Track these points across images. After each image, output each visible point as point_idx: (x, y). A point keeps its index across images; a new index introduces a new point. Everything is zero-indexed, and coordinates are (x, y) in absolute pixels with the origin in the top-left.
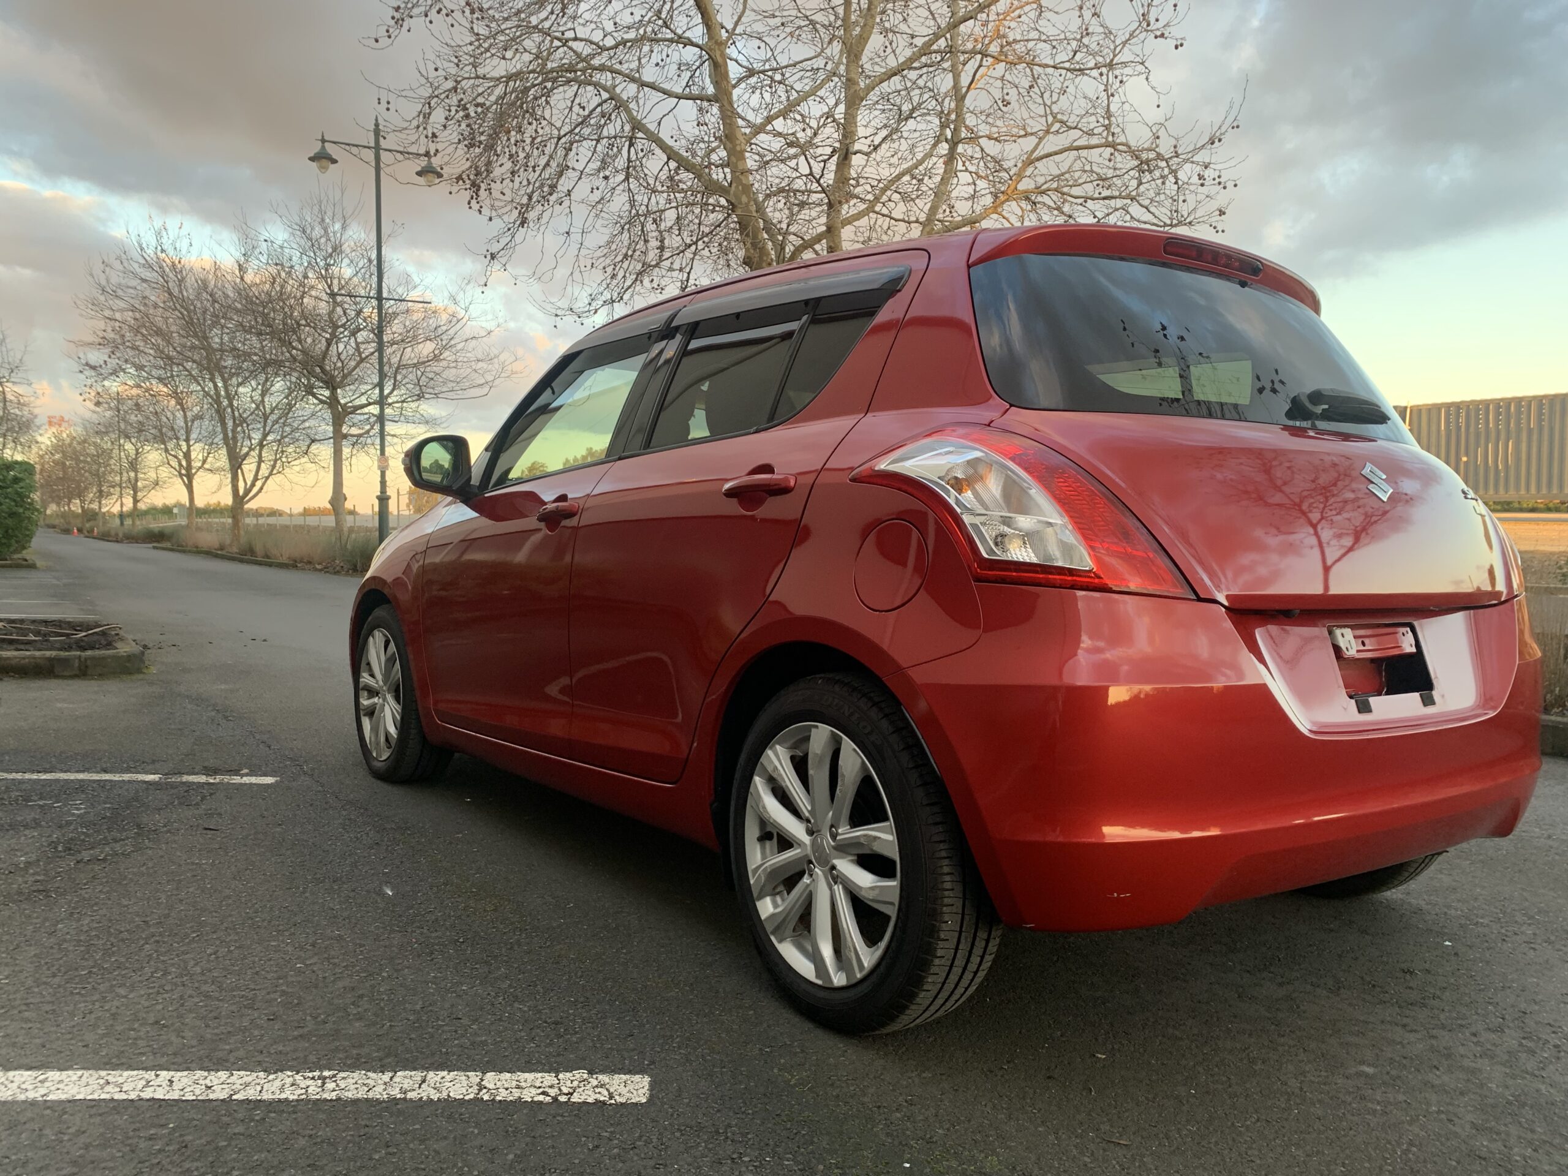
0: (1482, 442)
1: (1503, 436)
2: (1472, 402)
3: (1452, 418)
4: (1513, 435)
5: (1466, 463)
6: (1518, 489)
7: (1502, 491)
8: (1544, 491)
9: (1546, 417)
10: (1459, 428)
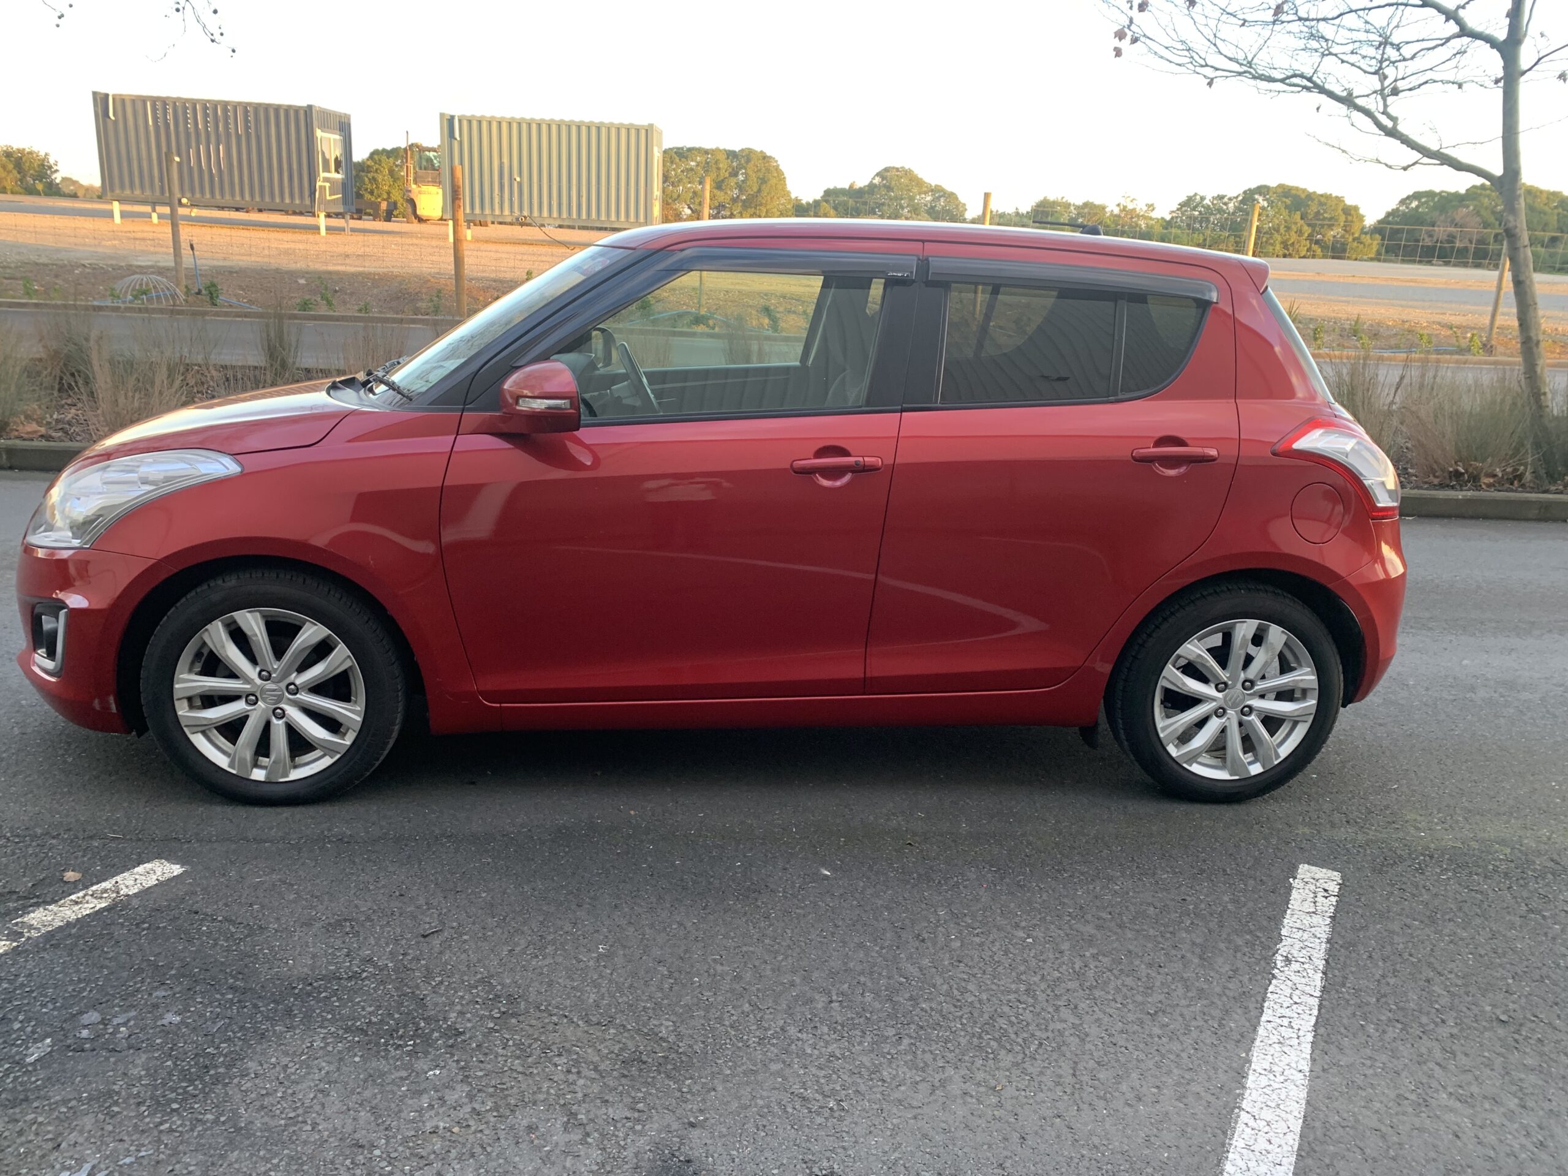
0: (194, 144)
1: (213, 139)
2: (179, 99)
3: (160, 113)
4: (223, 138)
5: (180, 164)
6: (233, 195)
7: (218, 196)
8: (258, 199)
9: (252, 125)
10: (167, 126)
